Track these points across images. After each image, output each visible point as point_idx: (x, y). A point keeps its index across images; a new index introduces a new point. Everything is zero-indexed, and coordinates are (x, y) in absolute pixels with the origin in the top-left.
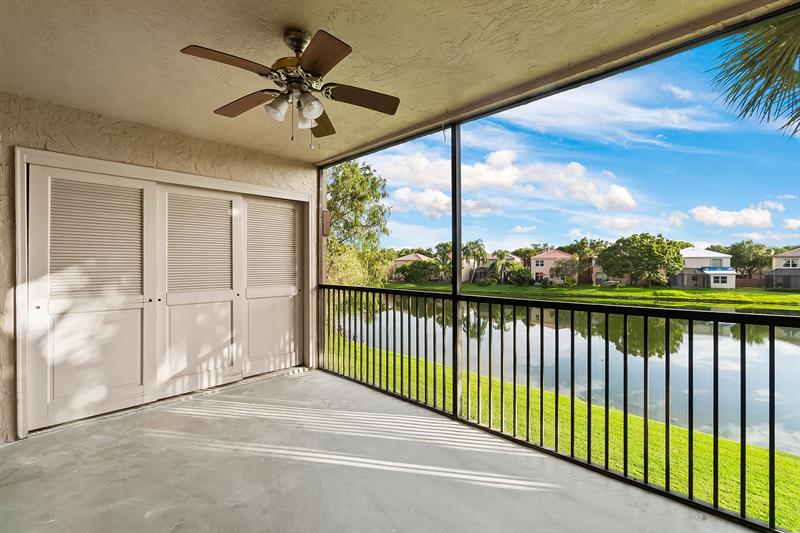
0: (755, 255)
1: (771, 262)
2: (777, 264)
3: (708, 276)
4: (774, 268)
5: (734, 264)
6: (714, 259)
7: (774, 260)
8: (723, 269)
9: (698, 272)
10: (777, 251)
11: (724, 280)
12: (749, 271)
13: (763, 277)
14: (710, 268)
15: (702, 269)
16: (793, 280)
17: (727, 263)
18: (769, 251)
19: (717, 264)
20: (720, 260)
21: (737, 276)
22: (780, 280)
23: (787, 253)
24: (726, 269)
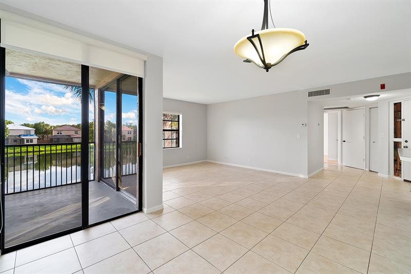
0: (45, 129)
1: (52, 132)
2: (55, 133)
3: (23, 139)
4: (53, 135)
5: (36, 133)
6: (27, 131)
7: (53, 131)
8: (31, 135)
9: (17, 138)
10: (54, 127)
11: (32, 141)
12: (43, 137)
13: (49, 139)
14: (24, 135)
15: (20, 136)
16: (60, 140)
17: (33, 132)
18: (51, 127)
19: (28, 133)
20: (30, 131)
21: (38, 139)
22: (56, 140)
23: (58, 128)
24: (32, 135)
